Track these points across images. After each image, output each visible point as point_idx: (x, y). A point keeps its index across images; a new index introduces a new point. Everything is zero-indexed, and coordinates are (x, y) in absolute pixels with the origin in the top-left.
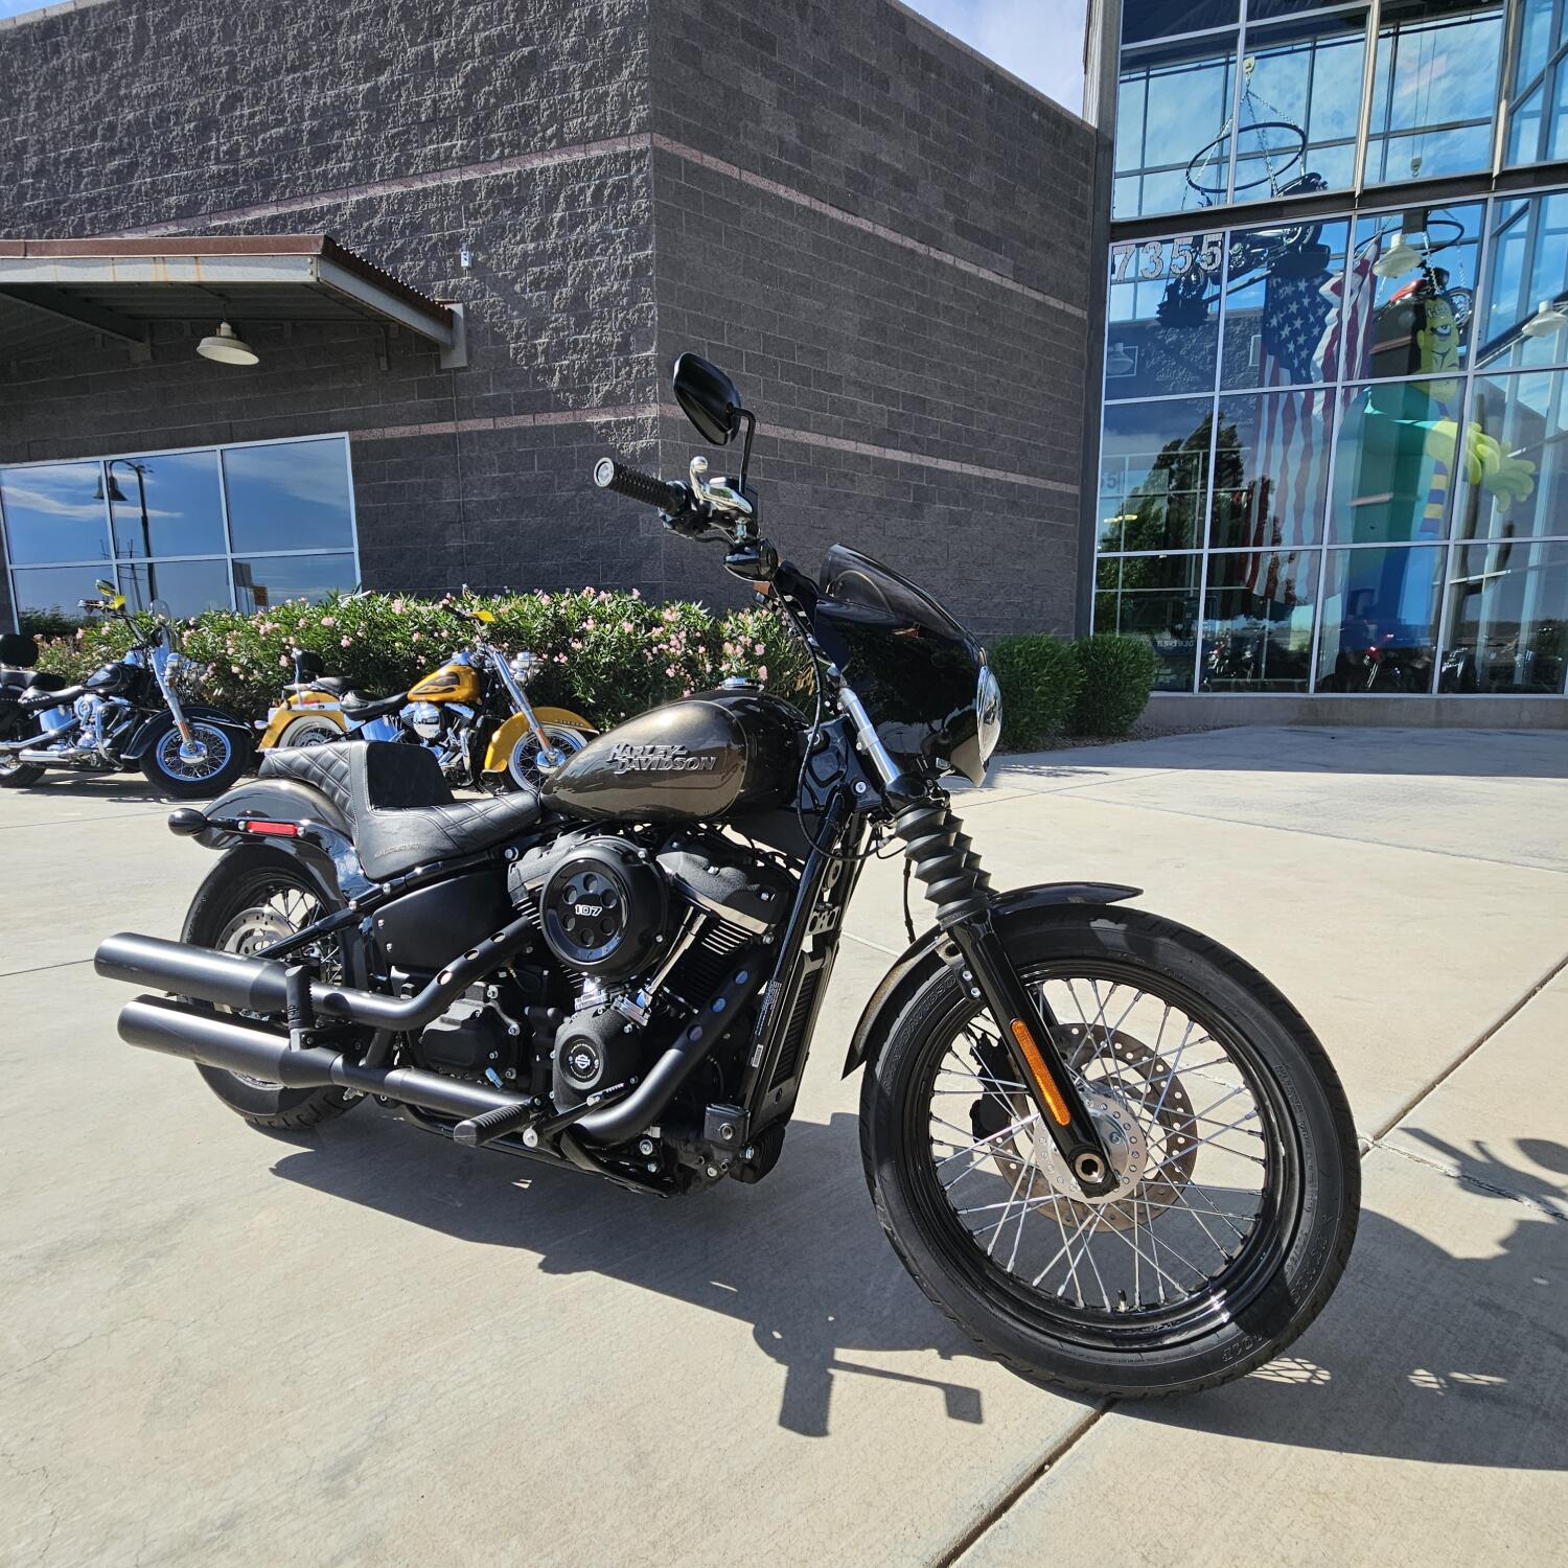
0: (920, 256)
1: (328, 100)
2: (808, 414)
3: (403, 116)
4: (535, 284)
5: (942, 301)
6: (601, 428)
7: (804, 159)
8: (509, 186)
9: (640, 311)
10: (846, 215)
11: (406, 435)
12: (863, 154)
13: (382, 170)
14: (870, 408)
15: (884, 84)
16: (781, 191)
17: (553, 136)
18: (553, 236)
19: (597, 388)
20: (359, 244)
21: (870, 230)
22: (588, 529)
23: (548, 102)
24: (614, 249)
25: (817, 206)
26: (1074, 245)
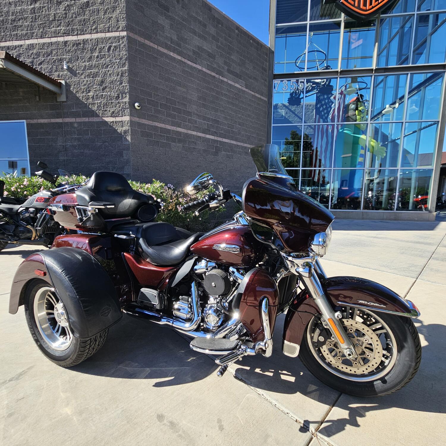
0: (217, 78)
1: (18, 11)
2: (181, 123)
3: (44, 18)
4: (89, 76)
5: (223, 92)
6: (111, 123)
7: (179, 45)
8: (80, 44)
9: (124, 86)
10: (193, 63)
11: (46, 122)
12: (198, 46)
13: (37, 35)
14: (201, 122)
15: (205, 26)
16: (172, 54)
17: (95, 29)
18: (95, 61)
19: (109, 110)
20: (29, 58)
21: (201, 69)
22: (107, 155)
23: (93, 18)
24: (115, 66)
25: (183, 60)
26: (263, 79)
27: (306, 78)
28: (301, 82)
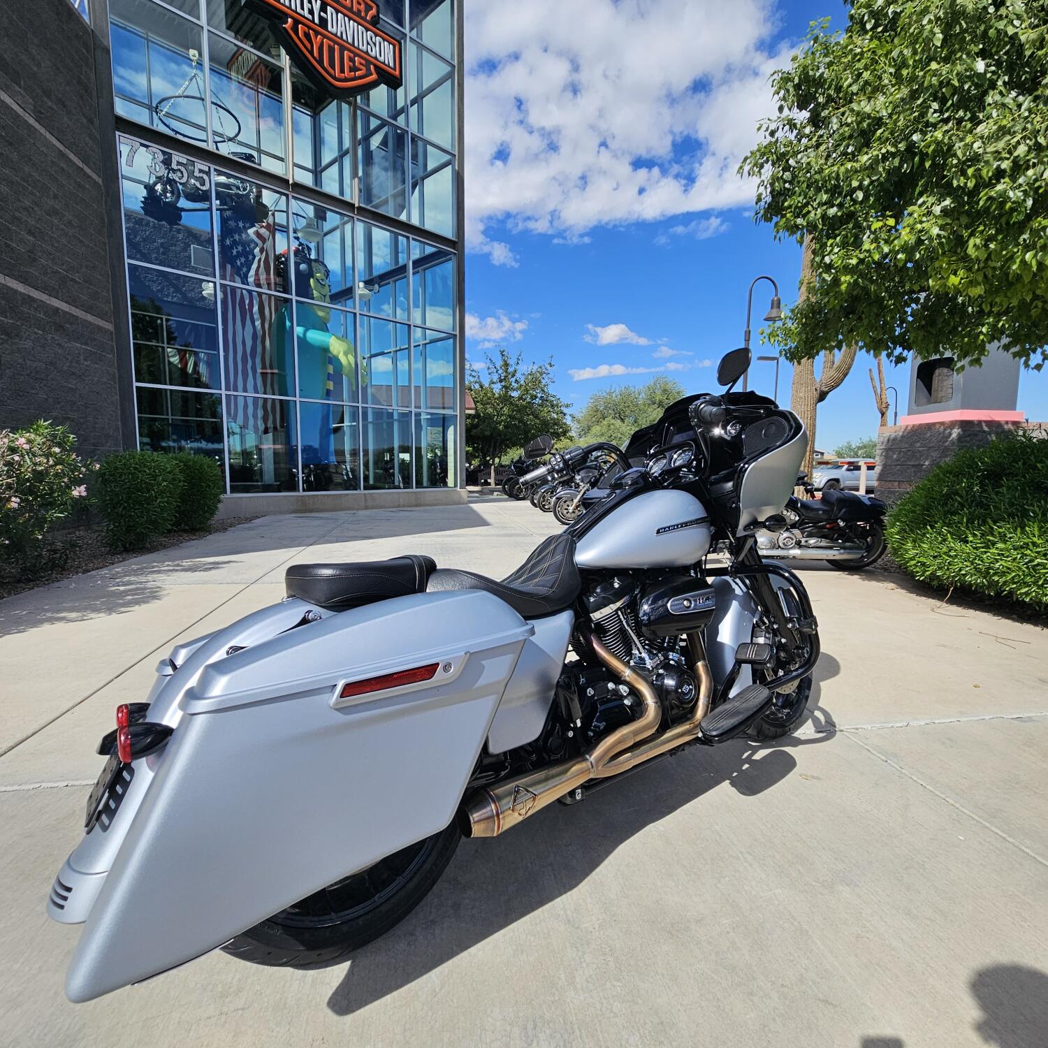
26: (86, 117)
27: (213, 167)
28: (201, 171)
